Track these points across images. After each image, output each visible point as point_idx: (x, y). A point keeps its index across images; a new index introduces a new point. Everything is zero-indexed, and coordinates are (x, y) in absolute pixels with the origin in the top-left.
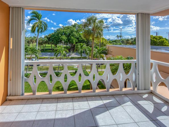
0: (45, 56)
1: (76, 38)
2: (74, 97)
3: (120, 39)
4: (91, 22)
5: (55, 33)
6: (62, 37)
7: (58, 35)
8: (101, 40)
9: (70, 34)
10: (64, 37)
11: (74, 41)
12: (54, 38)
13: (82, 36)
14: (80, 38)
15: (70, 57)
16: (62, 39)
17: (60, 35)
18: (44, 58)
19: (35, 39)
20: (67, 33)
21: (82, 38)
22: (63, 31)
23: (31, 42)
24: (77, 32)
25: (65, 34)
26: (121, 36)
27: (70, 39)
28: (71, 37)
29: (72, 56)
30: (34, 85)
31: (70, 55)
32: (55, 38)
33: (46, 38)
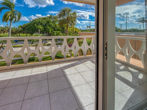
0: (19, 45)
1: (52, 28)
2: (48, 64)
3: (89, 29)
4: (66, 13)
5: (30, 23)
6: (38, 27)
7: (34, 25)
8: (74, 29)
9: (46, 25)
10: (40, 27)
11: (50, 30)
12: (29, 28)
13: (58, 26)
14: (56, 28)
15: (46, 44)
16: (38, 28)
17: (36, 25)
18: (19, 47)
19: (7, 29)
20: (43, 23)
21: (58, 28)
22: (39, 21)
23: (2, 32)
24: (53, 22)
25: (41, 24)
26: (90, 27)
27: (46, 28)
28: (47, 27)
29: (48, 43)
30: (8, 58)
31: (47, 42)
32: (31, 27)
33: (21, 28)
